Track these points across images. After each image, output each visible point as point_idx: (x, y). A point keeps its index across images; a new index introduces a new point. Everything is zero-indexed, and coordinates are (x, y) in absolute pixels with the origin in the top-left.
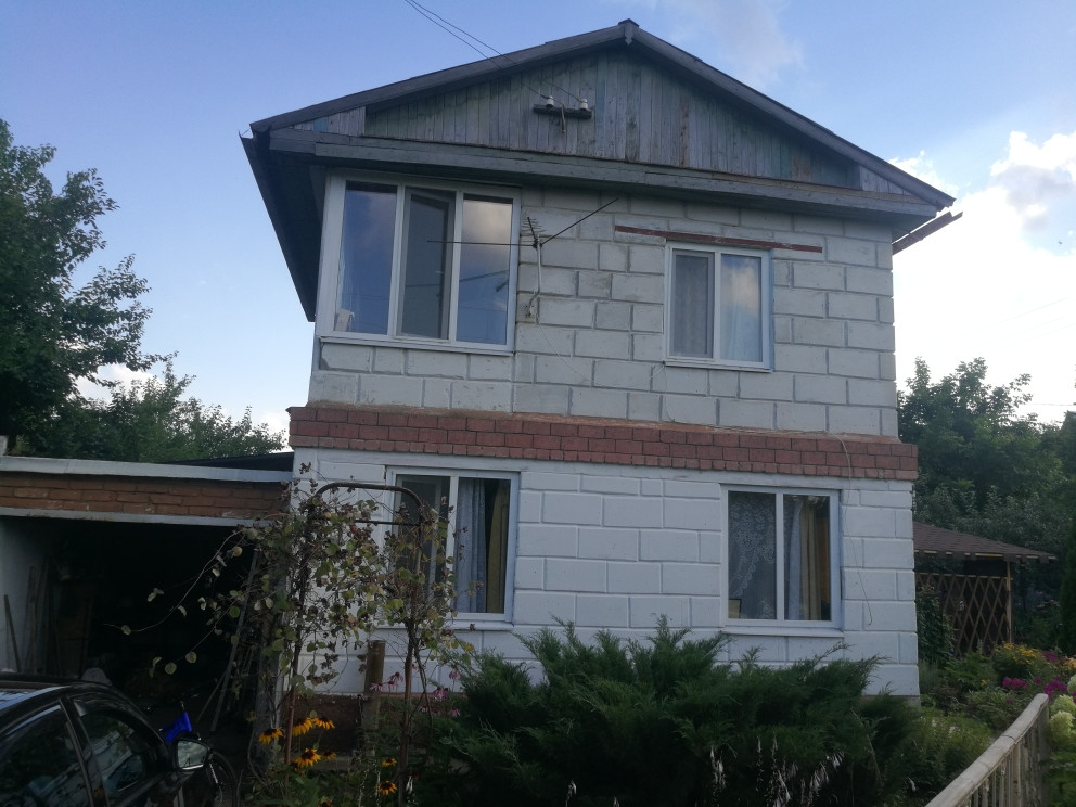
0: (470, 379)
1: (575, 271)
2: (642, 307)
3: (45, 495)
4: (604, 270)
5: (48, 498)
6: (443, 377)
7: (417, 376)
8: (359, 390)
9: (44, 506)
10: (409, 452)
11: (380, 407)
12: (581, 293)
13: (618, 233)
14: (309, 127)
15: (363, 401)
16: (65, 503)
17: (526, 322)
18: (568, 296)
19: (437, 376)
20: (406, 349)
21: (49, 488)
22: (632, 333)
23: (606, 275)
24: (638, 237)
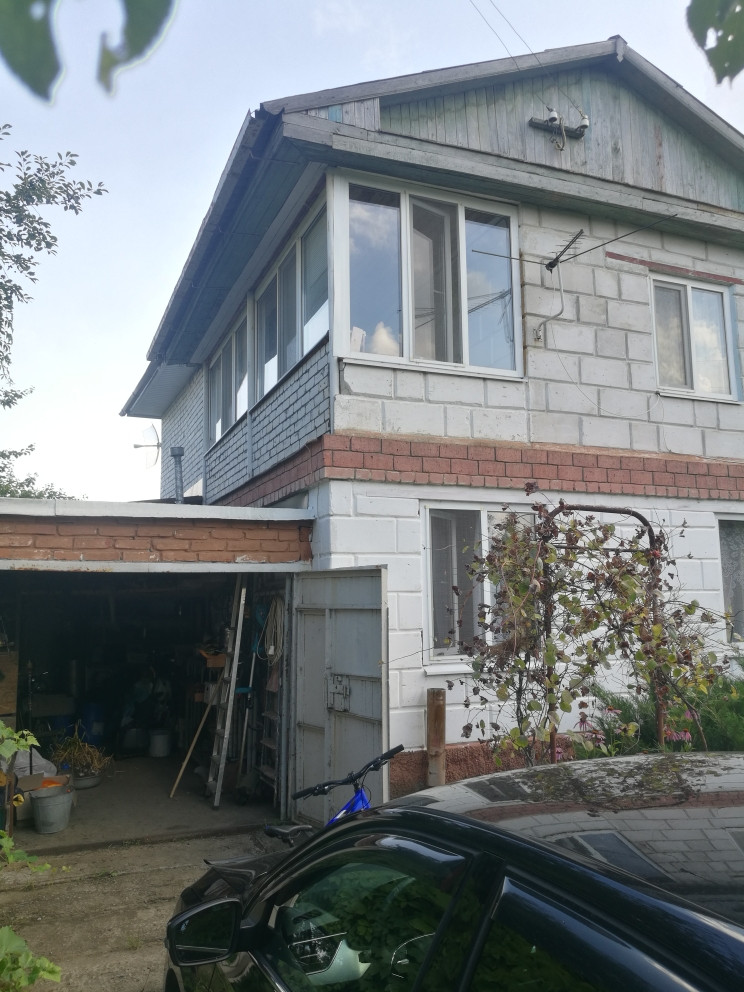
0: (487, 407)
1: (576, 295)
2: (635, 335)
3: (30, 543)
4: (601, 297)
5: (34, 546)
6: (462, 404)
7: (437, 403)
8: (384, 417)
9: (30, 557)
10: (443, 485)
11: (406, 435)
12: (583, 319)
13: (609, 260)
14: (323, 114)
15: (389, 430)
16: (53, 552)
17: (535, 347)
18: (571, 321)
19: (456, 403)
20: (425, 373)
21: (33, 534)
22: (629, 362)
23: (603, 301)
24: (626, 265)
